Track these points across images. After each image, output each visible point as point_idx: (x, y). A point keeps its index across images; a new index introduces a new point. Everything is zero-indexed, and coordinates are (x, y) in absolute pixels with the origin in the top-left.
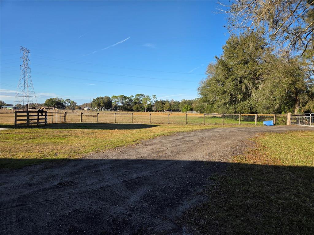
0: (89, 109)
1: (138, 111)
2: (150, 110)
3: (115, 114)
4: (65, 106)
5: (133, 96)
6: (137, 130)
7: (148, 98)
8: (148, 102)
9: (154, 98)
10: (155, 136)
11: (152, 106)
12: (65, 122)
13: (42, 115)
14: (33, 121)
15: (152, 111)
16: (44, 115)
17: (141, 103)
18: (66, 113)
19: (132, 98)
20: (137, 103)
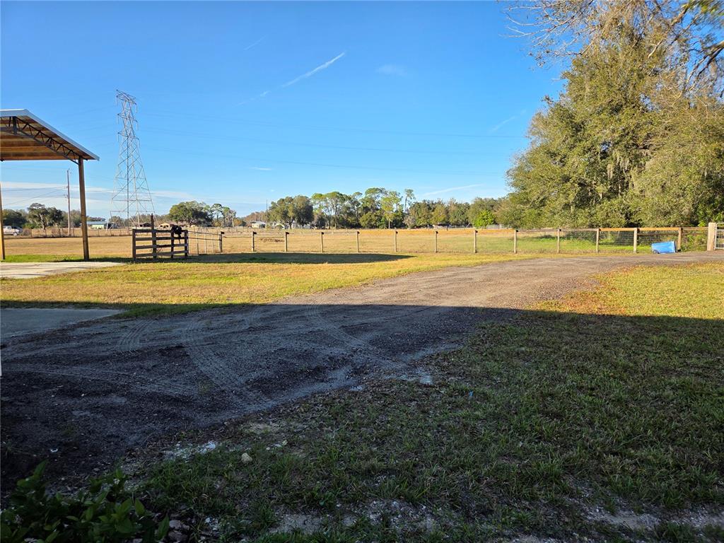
0: (263, 226)
1: (370, 228)
2: (400, 224)
3: (323, 233)
5: (359, 194)
6: (367, 264)
7: (395, 197)
8: (395, 205)
9: (408, 195)
11: (403, 215)
12: (222, 251)
13: (179, 238)
15: (403, 226)
17: (377, 210)
18: (223, 233)
19: (359, 198)
20: (370, 210)
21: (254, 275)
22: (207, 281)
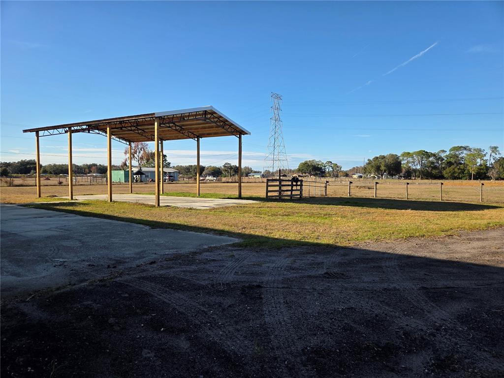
0: (361, 177)
1: (453, 179)
2: (483, 176)
3: (408, 184)
4: (324, 172)
5: (444, 151)
6: (451, 212)
7: (479, 153)
8: (479, 160)
9: (493, 151)
10: (491, 225)
11: (487, 168)
12: (326, 195)
13: (297, 185)
14: (285, 192)
15: (489, 178)
16: (299, 185)
17: (461, 164)
18: (327, 182)
19: (443, 155)
20: (453, 164)
21: (345, 217)
22: (307, 219)
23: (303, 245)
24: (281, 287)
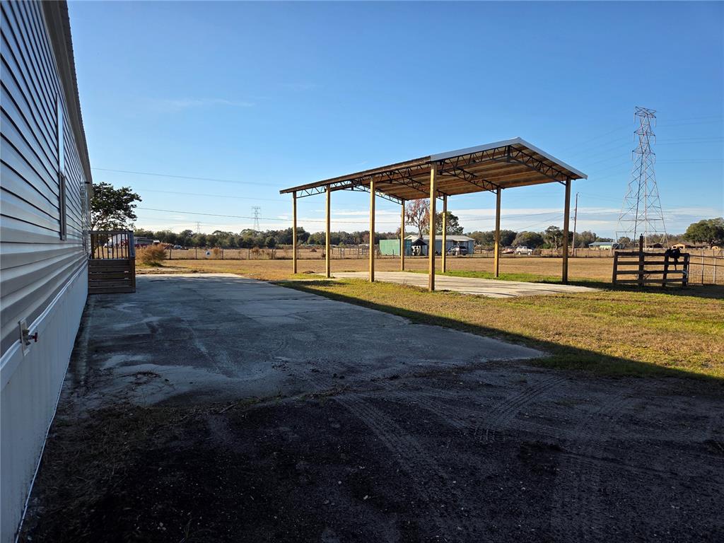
14: (652, 275)
23: (669, 377)
24: (600, 457)
